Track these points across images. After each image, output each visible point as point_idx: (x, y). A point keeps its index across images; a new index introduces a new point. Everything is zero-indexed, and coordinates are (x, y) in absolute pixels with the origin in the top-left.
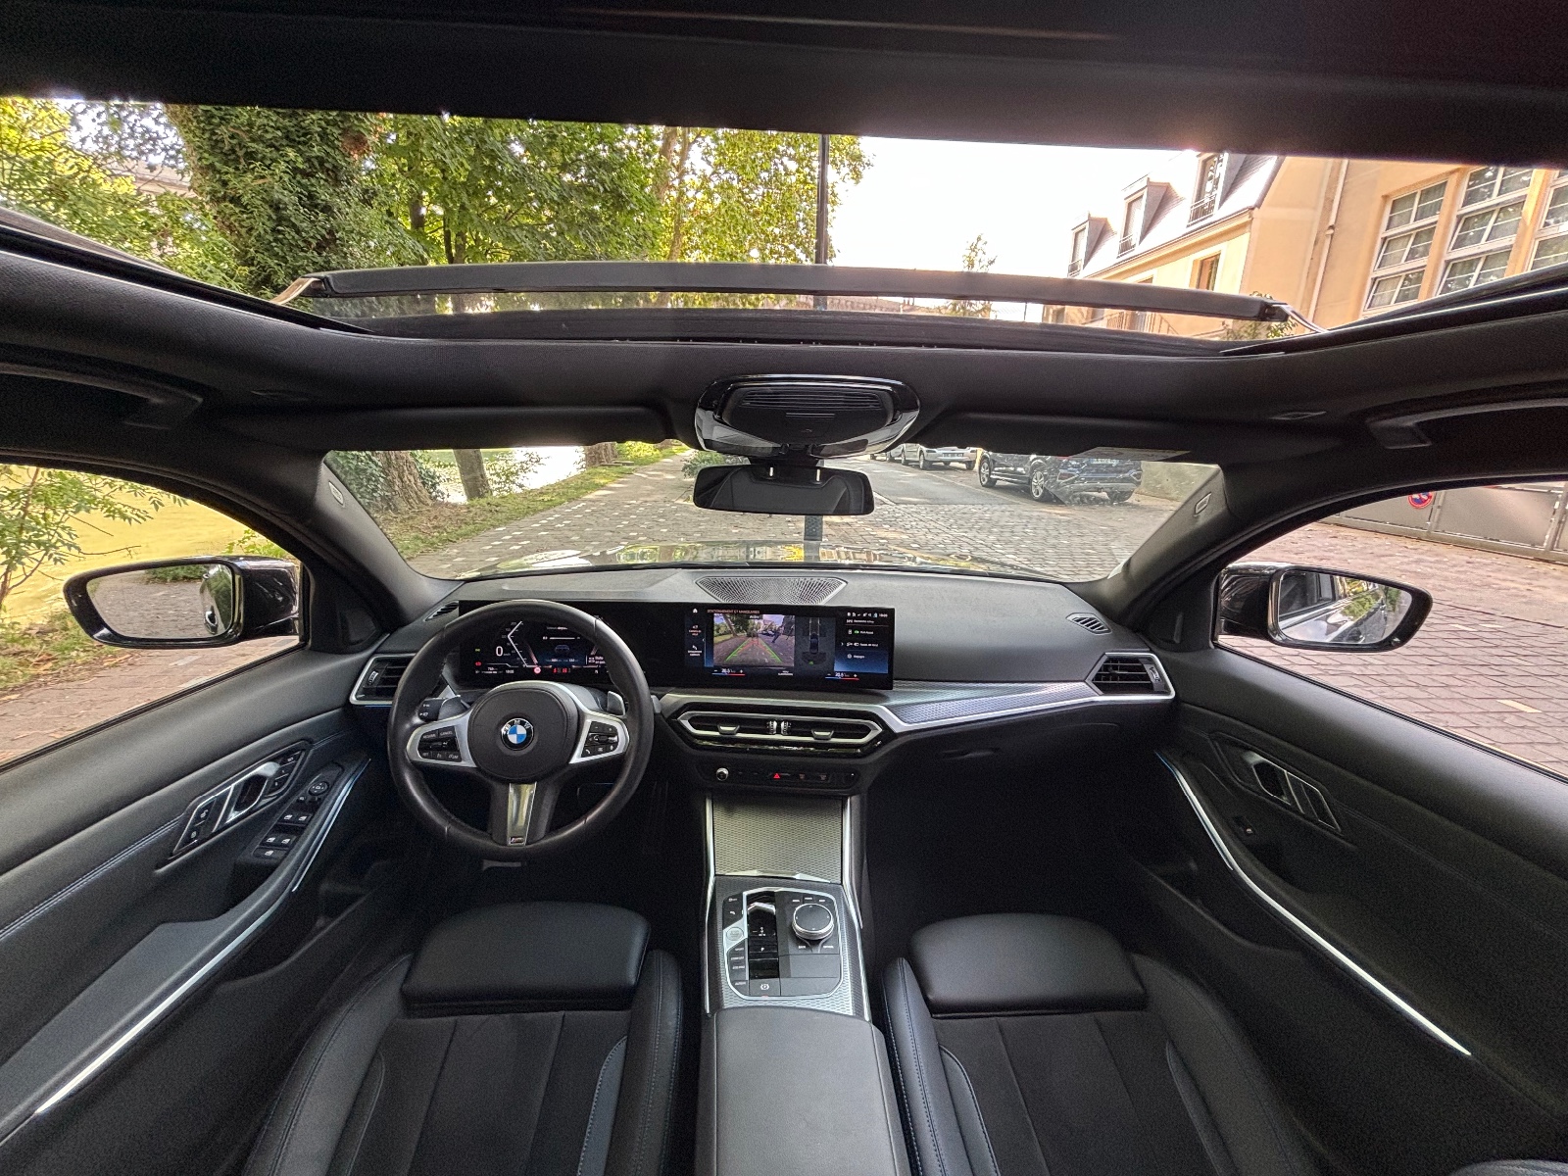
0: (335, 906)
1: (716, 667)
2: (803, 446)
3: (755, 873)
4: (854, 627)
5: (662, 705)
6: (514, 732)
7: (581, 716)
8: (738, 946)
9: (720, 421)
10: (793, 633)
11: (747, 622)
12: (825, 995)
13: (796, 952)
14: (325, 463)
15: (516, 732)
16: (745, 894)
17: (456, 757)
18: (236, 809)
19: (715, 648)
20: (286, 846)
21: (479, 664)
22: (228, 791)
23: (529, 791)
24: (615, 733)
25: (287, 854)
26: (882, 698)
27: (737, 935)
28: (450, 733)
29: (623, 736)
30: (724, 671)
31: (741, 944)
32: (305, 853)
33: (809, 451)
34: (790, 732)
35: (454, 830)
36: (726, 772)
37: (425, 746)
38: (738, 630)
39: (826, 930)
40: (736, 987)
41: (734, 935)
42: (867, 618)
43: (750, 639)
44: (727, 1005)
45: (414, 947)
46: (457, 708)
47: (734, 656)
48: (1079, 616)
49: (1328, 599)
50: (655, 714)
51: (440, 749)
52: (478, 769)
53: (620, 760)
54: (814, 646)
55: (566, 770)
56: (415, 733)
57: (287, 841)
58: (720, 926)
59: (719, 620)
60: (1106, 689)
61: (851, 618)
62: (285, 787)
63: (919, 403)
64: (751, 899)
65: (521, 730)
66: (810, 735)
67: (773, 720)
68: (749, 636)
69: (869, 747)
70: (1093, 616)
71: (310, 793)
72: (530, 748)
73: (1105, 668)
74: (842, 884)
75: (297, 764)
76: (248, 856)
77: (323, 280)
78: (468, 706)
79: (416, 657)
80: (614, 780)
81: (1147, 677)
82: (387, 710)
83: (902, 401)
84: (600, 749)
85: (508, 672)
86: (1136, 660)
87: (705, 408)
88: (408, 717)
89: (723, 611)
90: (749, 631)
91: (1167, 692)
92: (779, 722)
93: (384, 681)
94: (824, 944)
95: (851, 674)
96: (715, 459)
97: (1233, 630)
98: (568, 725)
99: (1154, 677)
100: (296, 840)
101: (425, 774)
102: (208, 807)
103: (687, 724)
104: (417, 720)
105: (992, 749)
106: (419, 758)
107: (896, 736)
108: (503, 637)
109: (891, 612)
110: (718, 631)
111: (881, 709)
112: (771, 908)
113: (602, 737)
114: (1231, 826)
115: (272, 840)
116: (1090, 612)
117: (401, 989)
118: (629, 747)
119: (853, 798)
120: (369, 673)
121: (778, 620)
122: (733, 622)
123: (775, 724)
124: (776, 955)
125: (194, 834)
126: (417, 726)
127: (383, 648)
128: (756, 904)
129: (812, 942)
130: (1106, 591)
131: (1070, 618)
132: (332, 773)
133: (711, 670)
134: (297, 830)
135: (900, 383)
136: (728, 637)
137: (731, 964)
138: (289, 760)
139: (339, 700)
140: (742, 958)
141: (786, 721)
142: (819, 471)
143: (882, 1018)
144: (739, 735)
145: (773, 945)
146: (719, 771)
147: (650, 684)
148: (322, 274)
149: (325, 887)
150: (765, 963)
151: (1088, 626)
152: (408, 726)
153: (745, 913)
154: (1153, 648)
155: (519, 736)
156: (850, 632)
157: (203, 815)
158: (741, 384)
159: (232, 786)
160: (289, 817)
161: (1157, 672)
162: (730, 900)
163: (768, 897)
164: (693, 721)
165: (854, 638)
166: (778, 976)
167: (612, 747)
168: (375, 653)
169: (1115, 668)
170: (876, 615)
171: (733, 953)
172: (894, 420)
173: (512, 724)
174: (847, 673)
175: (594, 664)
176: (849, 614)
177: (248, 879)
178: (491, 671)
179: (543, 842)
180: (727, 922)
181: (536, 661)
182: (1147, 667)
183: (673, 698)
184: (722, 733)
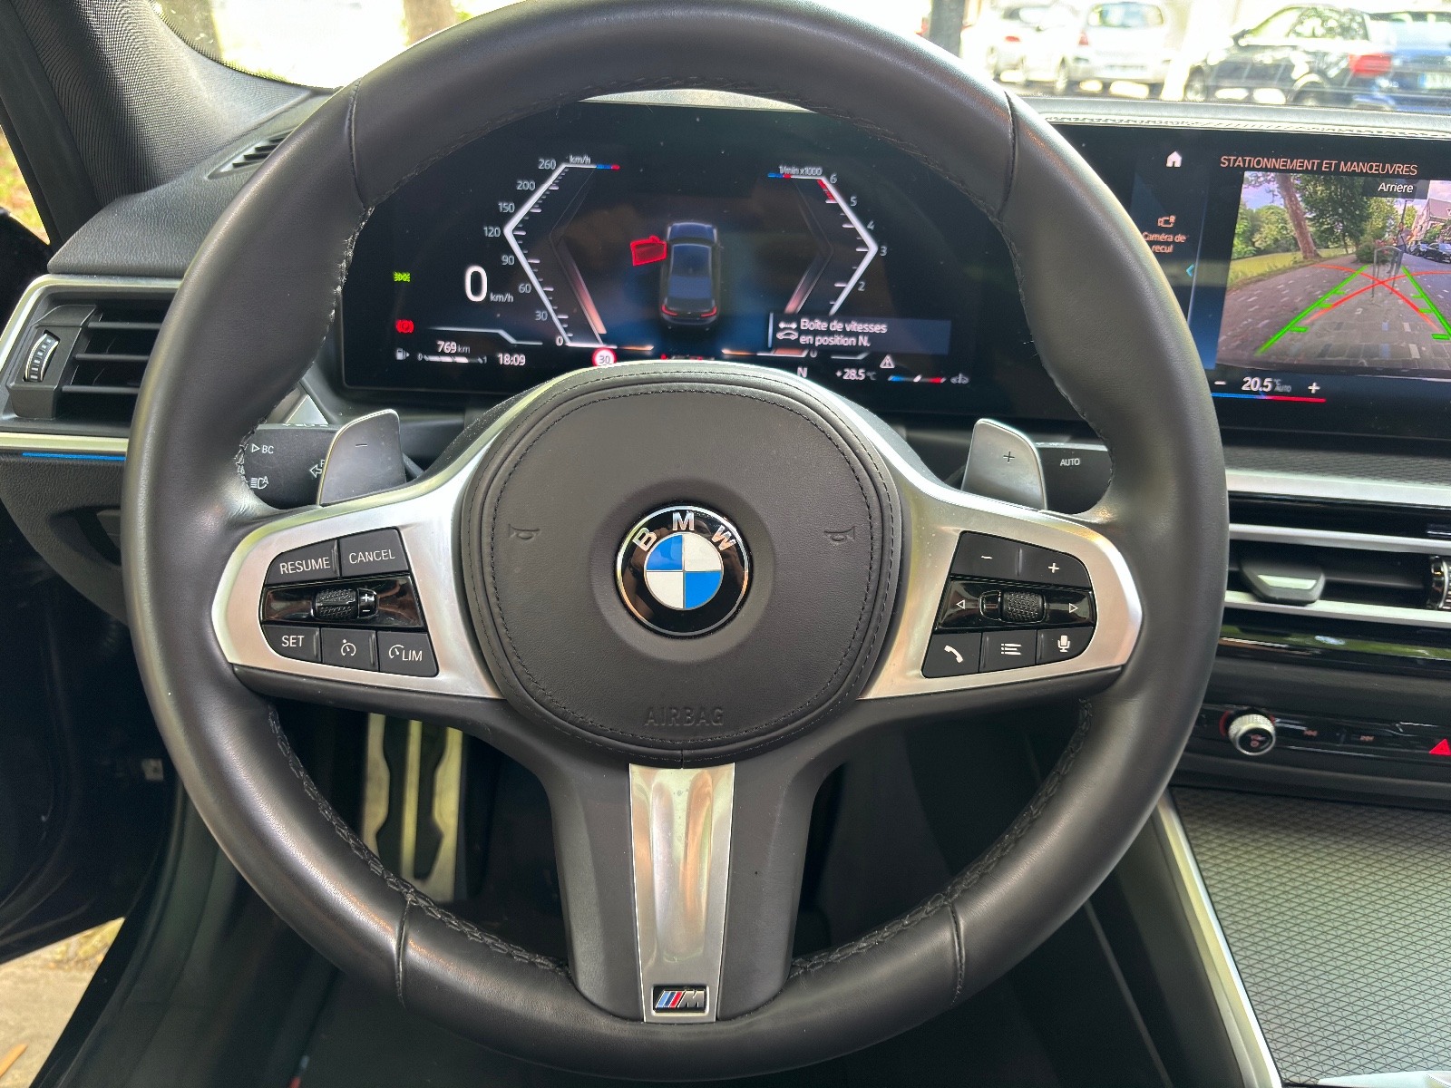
1: (1225, 372)
11: (1363, 207)
15: (680, 562)
17: (416, 656)
19: (1231, 301)
21: (404, 326)
24: (1080, 582)
29: (1116, 593)
30: (1251, 384)
36: (1262, 723)
43: (1366, 269)
47: (1296, 335)
51: (354, 619)
52: (504, 704)
53: (1102, 687)
59: (1260, 196)
65: (701, 555)
67: (1442, 560)
68: (1365, 258)
72: (738, 629)
84: (1011, 649)
85: (505, 359)
89: (1279, 164)
90: (1367, 239)
101: (293, 722)
104: (243, 501)
106: (263, 656)
108: (491, 232)
110: (1249, 239)
118: (1137, 642)
120: (28, 342)
122: (1312, 203)
123: (1447, 574)
126: (248, 522)
136: (1283, 260)
144: (1328, 606)
146: (1244, 725)
152: (208, 522)
155: (692, 580)
175: (795, 345)
178: (450, 353)
179: (781, 1008)
181: (599, 327)
184: (1275, 595)
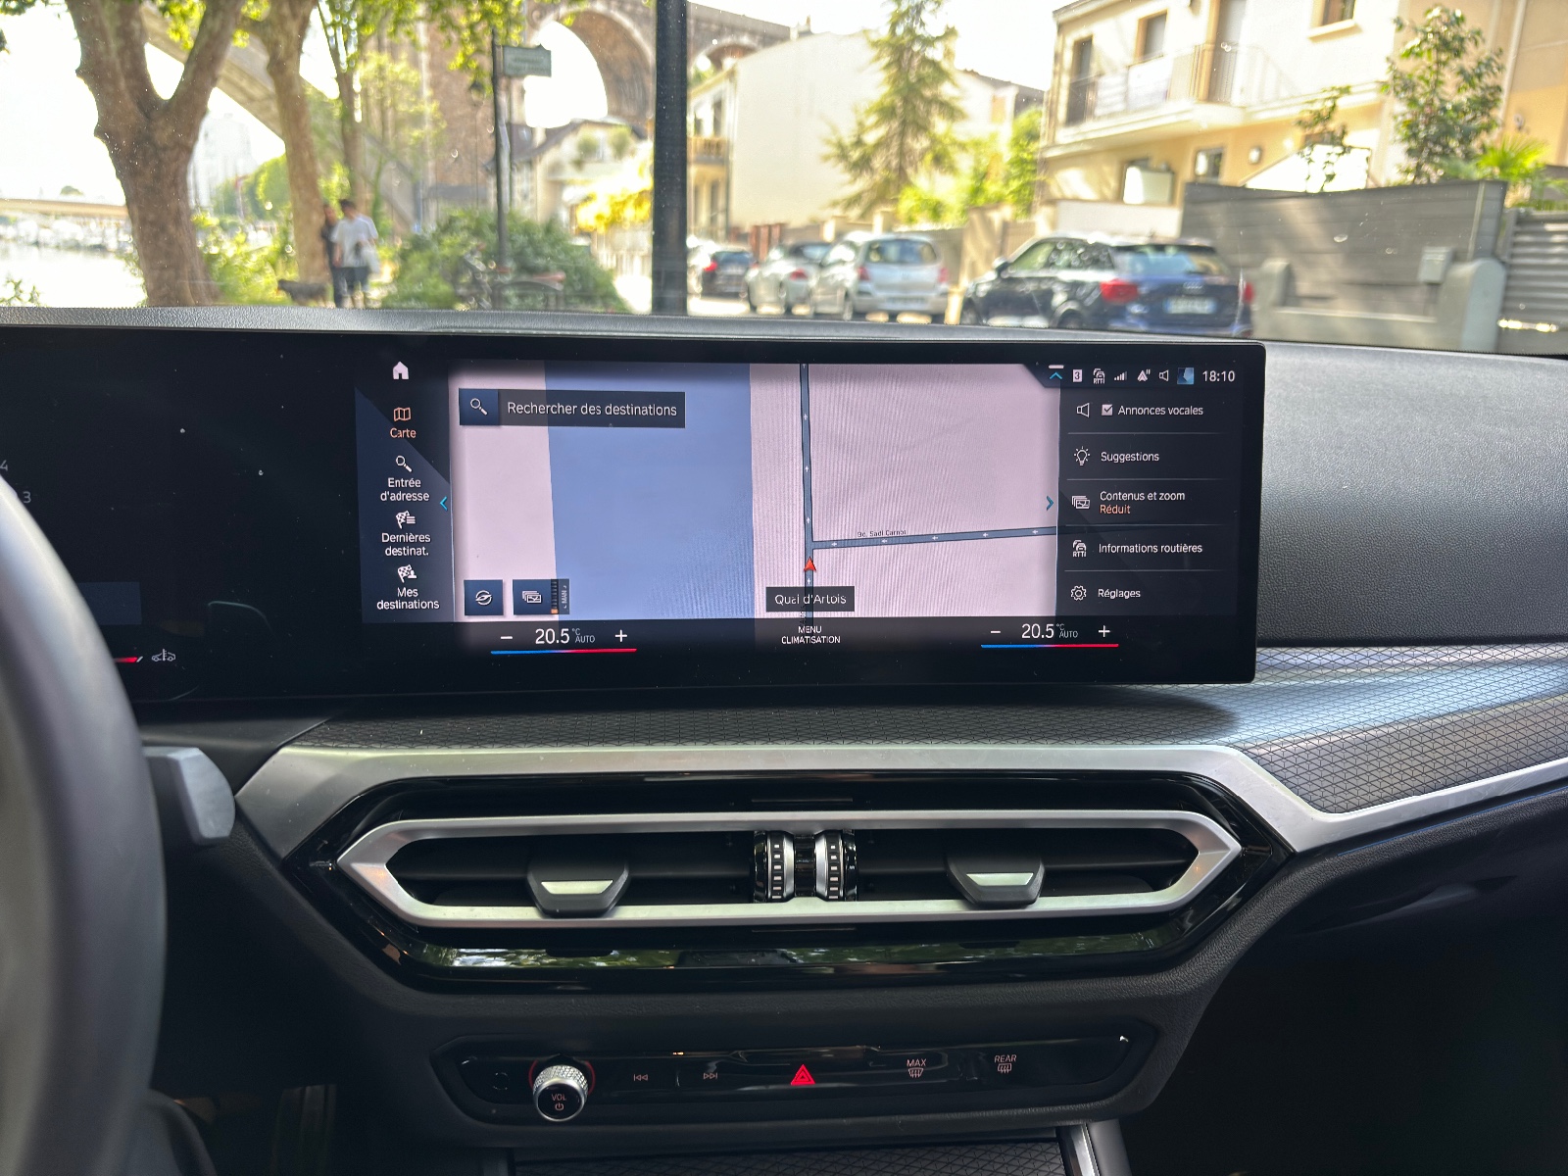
26: (1208, 720)
34: (858, 885)
36: (572, 1078)
66: (950, 890)
67: (774, 835)
69: (1192, 918)
92: (805, 851)
103: (380, 878)
107: (1291, 864)
123: (789, 851)
141: (832, 834)
144: (630, 913)
146: (545, 1079)
164: (407, 864)
170: (1190, 376)
184: (555, 908)
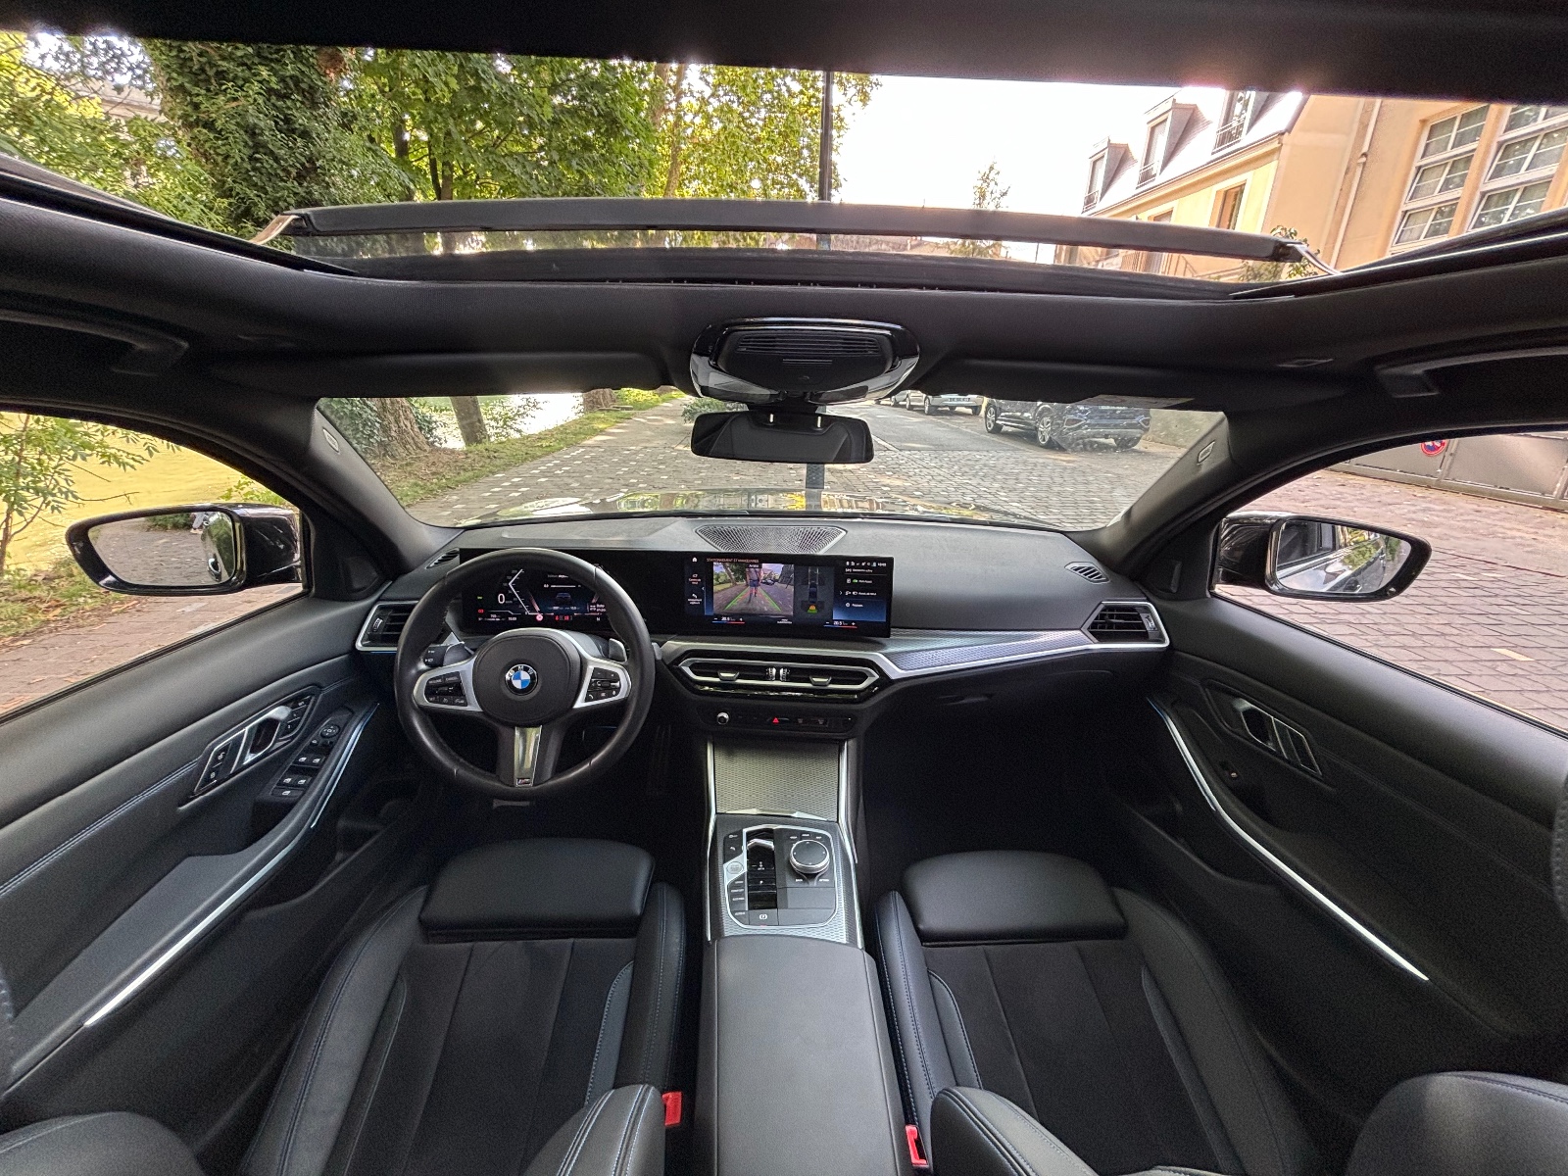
0: (352, 841)
1: (716, 616)
2: (801, 393)
3: (754, 811)
4: (853, 576)
5: (663, 652)
6: (518, 677)
7: (583, 662)
8: (738, 879)
9: (716, 368)
10: (792, 582)
12: (821, 925)
13: (793, 885)
14: (318, 409)
15: (520, 678)
16: (745, 831)
17: (462, 702)
18: (251, 752)
19: (715, 596)
20: (300, 786)
21: (481, 611)
22: (243, 734)
23: (534, 734)
24: (617, 678)
25: (303, 795)
26: (879, 646)
27: (736, 870)
28: (455, 678)
29: (625, 681)
30: (724, 619)
31: (741, 878)
32: (322, 790)
33: (808, 397)
34: (789, 678)
35: (462, 772)
36: (726, 716)
37: (431, 691)
38: (737, 579)
39: (822, 865)
40: (735, 917)
41: (734, 869)
42: (866, 567)
44: (727, 933)
45: (430, 879)
46: (460, 655)
47: (735, 605)
48: (1077, 565)
49: (1328, 549)
50: (656, 660)
51: (446, 694)
52: (484, 713)
53: (623, 705)
54: (813, 595)
55: (569, 715)
56: (421, 680)
57: (303, 782)
58: (720, 860)
59: (718, 568)
60: (1101, 637)
61: (850, 567)
62: (298, 729)
63: (918, 349)
64: (750, 836)
65: (525, 676)
66: (809, 681)
67: (772, 667)
69: (867, 694)
70: (1091, 565)
71: (323, 736)
72: (535, 692)
73: (1101, 616)
74: (838, 822)
75: (309, 708)
76: (268, 794)
77: (303, 217)
78: (472, 653)
79: (419, 604)
80: (617, 723)
81: (1142, 626)
82: (393, 655)
83: (901, 347)
84: (603, 695)
85: (510, 619)
86: (1132, 608)
87: (700, 354)
88: (414, 663)
89: (723, 560)
91: (1161, 640)
92: (778, 669)
93: (388, 628)
94: (820, 877)
95: (849, 623)
96: (713, 406)
97: (1230, 579)
98: (571, 671)
99: (1149, 625)
100: (311, 782)
101: (433, 718)
102: (224, 749)
103: (687, 670)
104: (422, 666)
105: (986, 695)
106: (425, 702)
107: (892, 682)
108: (505, 584)
109: (890, 561)
110: (717, 580)
111: (878, 657)
112: (770, 844)
113: (605, 682)
114: (1216, 769)
115: (288, 780)
116: (1089, 562)
117: (419, 918)
118: (631, 691)
119: (851, 742)
120: (373, 620)
121: (776, 569)
122: (732, 570)
123: (774, 670)
124: (775, 888)
125: (213, 775)
126: (423, 672)
127: (386, 596)
128: (756, 840)
129: (809, 876)
130: (1105, 539)
131: (1069, 567)
132: (343, 716)
133: (711, 618)
134: (312, 772)
135: (899, 327)
136: (728, 585)
137: (732, 896)
138: (300, 704)
139: (346, 647)
140: (741, 890)
141: (784, 668)
142: (820, 418)
143: (874, 945)
144: (739, 681)
145: (771, 878)
146: (720, 715)
147: (651, 632)
148: (303, 211)
149: (342, 823)
150: (763, 894)
151: (1086, 575)
152: (413, 672)
153: (744, 848)
154: (1151, 598)
155: (523, 682)
156: (849, 581)
157: (220, 757)
158: (737, 328)
159: (247, 728)
160: (303, 759)
161: (1153, 620)
162: (731, 836)
163: (767, 834)
164: (694, 668)
165: (853, 587)
166: (776, 907)
167: (614, 693)
168: (378, 600)
169: (1111, 617)
170: (874, 565)
171: (733, 886)
172: (893, 367)
173: (516, 670)
174: (845, 621)
175: (596, 611)
176: (848, 563)
177: (268, 817)
178: (494, 618)
179: (551, 783)
180: (728, 857)
181: (538, 609)
182: (1143, 616)
183: (674, 645)
184: (723, 679)
